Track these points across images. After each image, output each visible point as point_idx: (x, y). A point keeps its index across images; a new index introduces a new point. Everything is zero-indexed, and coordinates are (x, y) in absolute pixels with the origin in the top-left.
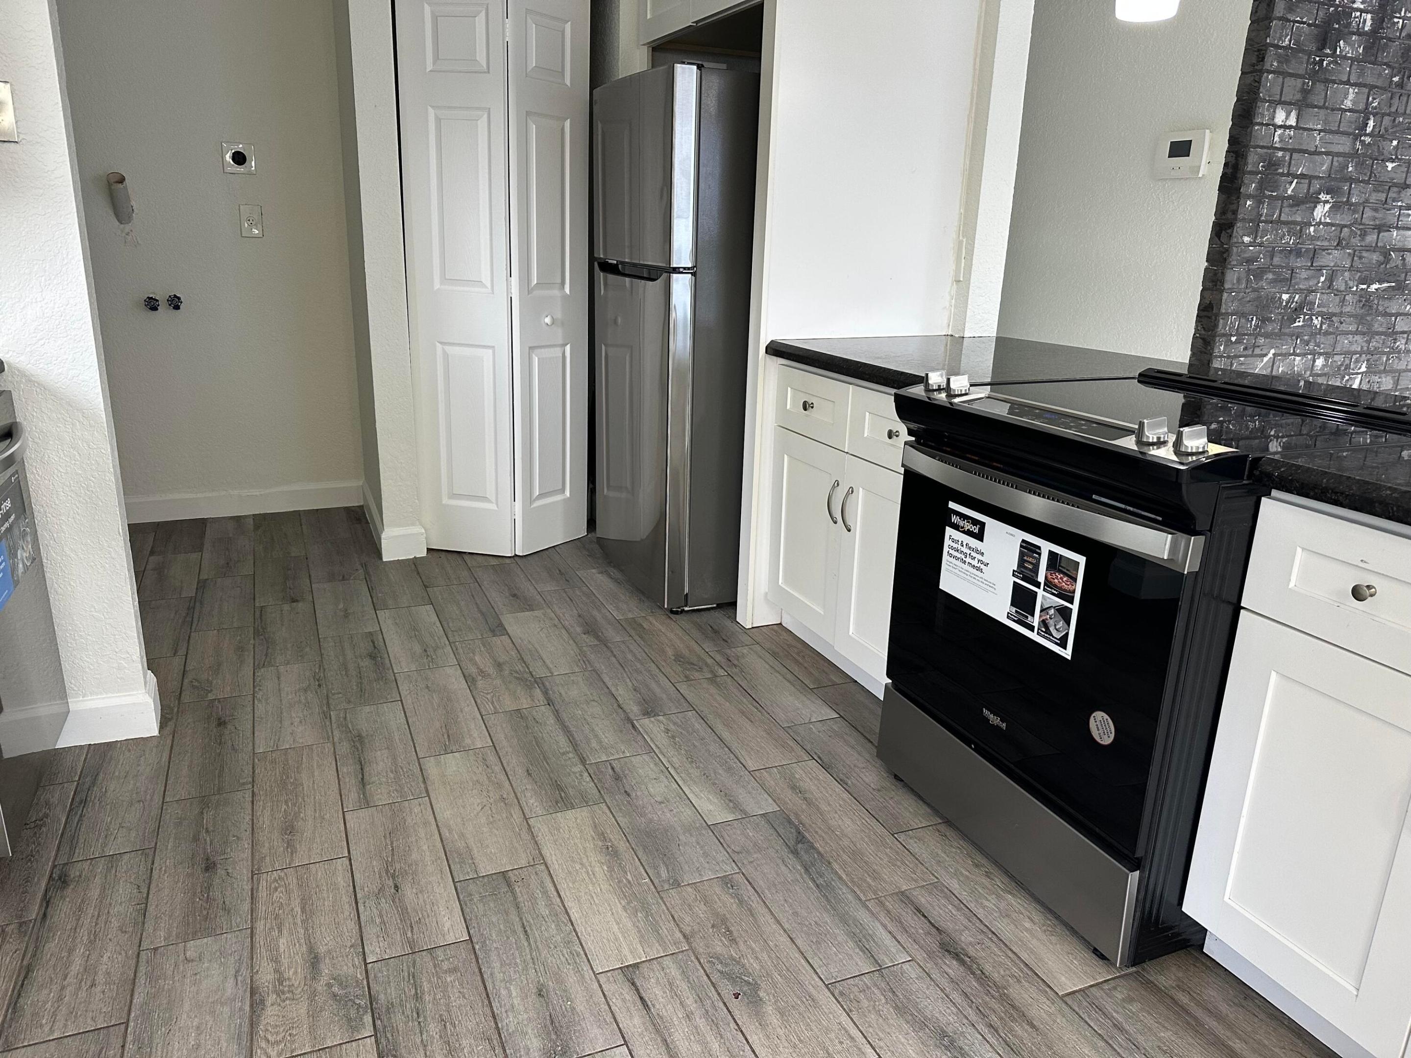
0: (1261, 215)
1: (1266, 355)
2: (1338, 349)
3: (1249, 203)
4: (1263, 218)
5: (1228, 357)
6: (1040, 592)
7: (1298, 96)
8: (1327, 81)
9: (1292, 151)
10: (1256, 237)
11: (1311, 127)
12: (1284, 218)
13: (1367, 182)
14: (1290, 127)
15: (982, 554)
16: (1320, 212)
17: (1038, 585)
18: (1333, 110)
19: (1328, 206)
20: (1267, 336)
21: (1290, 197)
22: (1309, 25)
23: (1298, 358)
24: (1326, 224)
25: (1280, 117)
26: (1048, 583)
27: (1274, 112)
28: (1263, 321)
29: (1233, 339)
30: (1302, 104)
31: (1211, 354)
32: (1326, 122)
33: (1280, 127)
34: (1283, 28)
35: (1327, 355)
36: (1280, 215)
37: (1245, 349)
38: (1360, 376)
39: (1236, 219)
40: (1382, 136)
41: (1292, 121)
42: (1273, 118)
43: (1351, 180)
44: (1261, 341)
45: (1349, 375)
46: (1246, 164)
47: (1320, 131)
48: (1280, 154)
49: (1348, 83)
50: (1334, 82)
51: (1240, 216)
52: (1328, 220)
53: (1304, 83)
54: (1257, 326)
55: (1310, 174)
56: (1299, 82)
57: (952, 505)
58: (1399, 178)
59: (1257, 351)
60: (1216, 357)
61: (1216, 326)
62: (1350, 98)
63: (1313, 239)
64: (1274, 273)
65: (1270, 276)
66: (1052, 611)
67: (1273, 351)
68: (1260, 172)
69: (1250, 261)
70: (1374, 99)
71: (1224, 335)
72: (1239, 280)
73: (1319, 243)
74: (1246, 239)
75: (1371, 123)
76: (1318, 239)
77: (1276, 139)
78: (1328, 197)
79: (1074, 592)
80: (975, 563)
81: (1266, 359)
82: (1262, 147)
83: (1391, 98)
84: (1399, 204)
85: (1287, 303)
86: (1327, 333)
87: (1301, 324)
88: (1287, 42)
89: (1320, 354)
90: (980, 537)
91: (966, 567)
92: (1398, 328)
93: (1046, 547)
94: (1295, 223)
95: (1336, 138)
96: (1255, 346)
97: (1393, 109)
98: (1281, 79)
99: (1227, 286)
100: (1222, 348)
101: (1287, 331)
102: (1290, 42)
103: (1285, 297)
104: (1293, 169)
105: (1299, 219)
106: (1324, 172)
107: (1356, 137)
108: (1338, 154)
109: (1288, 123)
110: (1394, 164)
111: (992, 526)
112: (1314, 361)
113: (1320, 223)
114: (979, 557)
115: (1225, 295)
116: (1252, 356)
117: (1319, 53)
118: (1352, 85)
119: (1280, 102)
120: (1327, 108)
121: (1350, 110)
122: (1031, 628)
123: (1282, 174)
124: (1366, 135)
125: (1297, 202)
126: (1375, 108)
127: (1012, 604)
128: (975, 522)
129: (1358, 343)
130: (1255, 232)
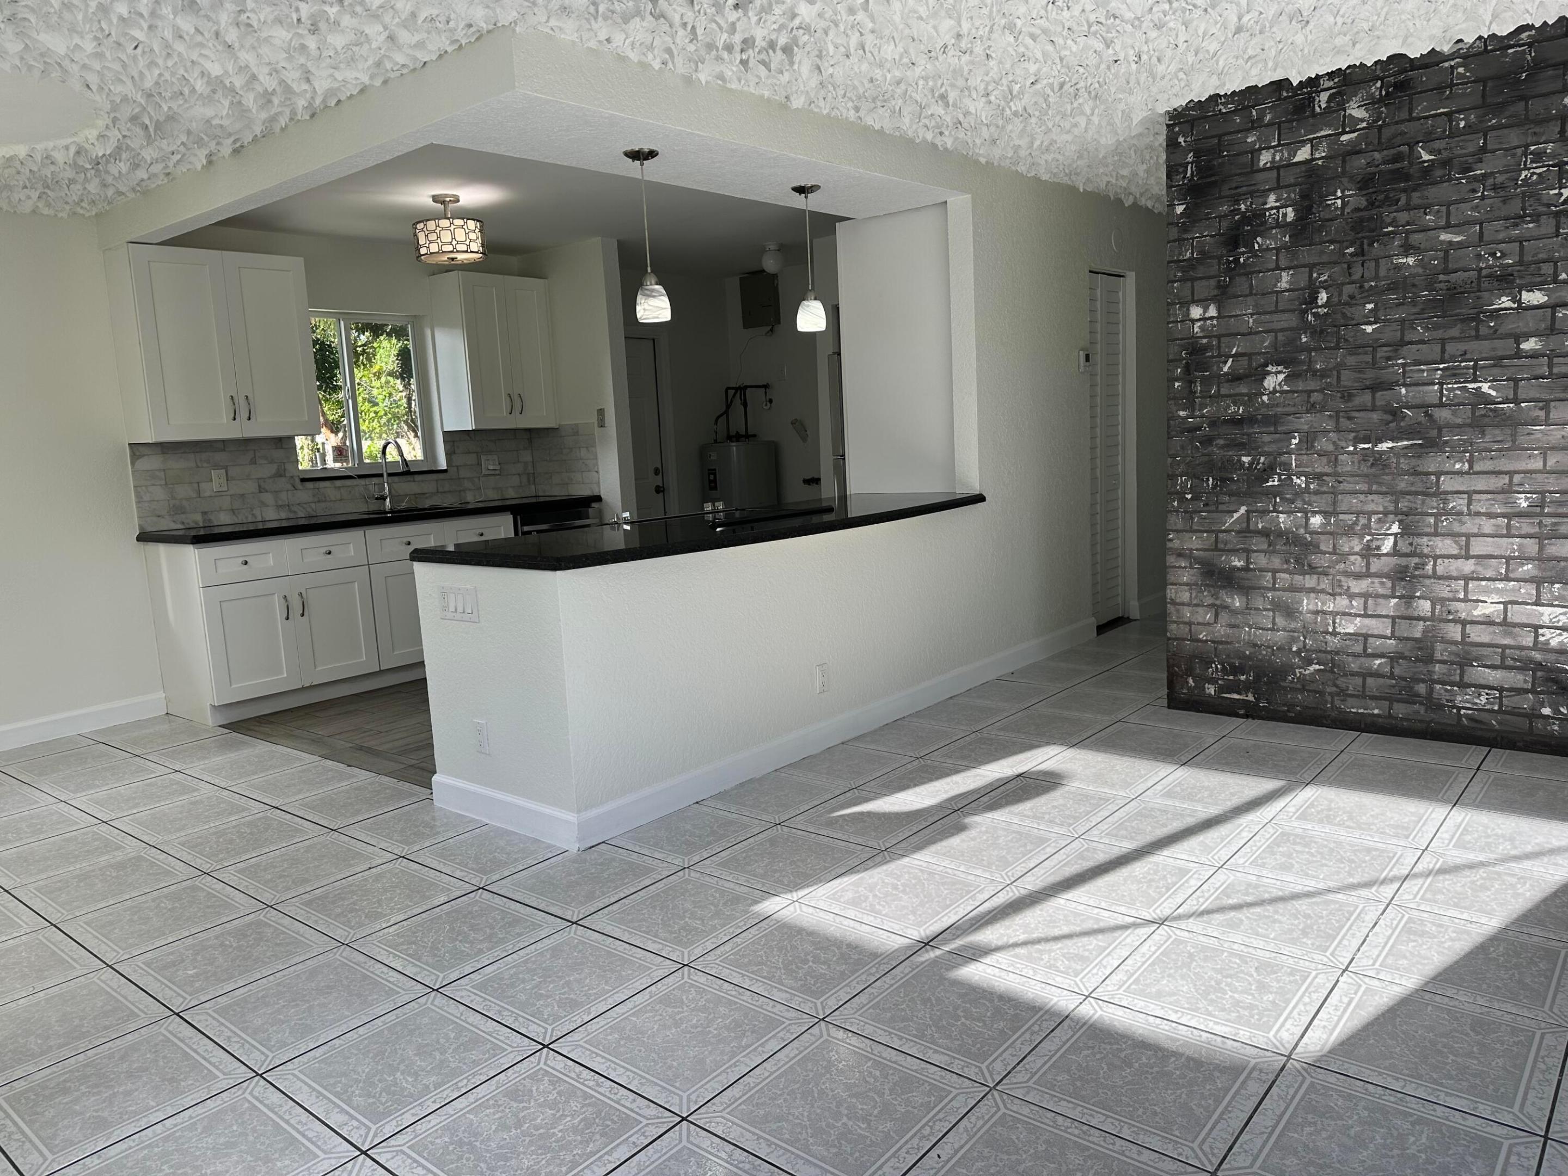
0: (1195, 392)
1: (1236, 511)
3: (1177, 384)
4: (1198, 395)
7: (1216, 292)
8: (1248, 274)
9: (1219, 337)
10: (1193, 411)
11: (1238, 312)
12: (1223, 391)
14: (1211, 318)
16: (1270, 382)
19: (1281, 377)
20: (1231, 495)
21: (1226, 374)
22: (1212, 236)
23: (1281, 515)
24: (1282, 392)
25: (1196, 312)
27: (1188, 310)
28: (1223, 480)
29: (1189, 496)
32: (1256, 306)
35: (1325, 514)
36: (1219, 390)
37: (1206, 505)
38: (1392, 538)
40: (1346, 304)
41: (1212, 312)
42: (1188, 314)
43: (1307, 349)
44: (1226, 498)
47: (1252, 315)
48: (1205, 341)
49: (1278, 268)
50: (1259, 272)
52: (1285, 388)
53: (1219, 281)
54: (1215, 486)
55: (1248, 351)
56: (1213, 282)
58: (1392, 334)
59: (1221, 507)
62: (1285, 281)
63: (1269, 407)
64: (1225, 439)
65: (1221, 442)
67: (1243, 510)
68: (1184, 359)
69: (1192, 430)
70: (1319, 275)
71: (1177, 493)
72: (1183, 447)
73: (1279, 409)
74: (1182, 413)
75: (1323, 297)
76: (1277, 405)
77: (1196, 330)
78: (1280, 368)
81: (1236, 516)
82: (1182, 339)
83: (1349, 268)
85: (1251, 464)
86: (1317, 493)
87: (1276, 483)
88: (1188, 255)
89: (1316, 512)
92: (1443, 488)
94: (1243, 395)
95: (1276, 317)
96: (1218, 503)
97: (1356, 276)
98: (1189, 284)
100: (1176, 504)
101: (1259, 489)
102: (1193, 254)
103: (1246, 459)
104: (1225, 350)
105: (1245, 391)
106: (1266, 348)
107: (1305, 312)
108: (1282, 330)
109: (1207, 315)
110: (1375, 326)
112: (1307, 519)
113: (1275, 391)
116: (1217, 511)
117: (1232, 254)
118: (1284, 269)
119: (1193, 301)
120: (1255, 295)
121: (1287, 291)
123: (1213, 357)
124: (1318, 307)
126: (1326, 281)
129: (1377, 503)
130: (1190, 406)
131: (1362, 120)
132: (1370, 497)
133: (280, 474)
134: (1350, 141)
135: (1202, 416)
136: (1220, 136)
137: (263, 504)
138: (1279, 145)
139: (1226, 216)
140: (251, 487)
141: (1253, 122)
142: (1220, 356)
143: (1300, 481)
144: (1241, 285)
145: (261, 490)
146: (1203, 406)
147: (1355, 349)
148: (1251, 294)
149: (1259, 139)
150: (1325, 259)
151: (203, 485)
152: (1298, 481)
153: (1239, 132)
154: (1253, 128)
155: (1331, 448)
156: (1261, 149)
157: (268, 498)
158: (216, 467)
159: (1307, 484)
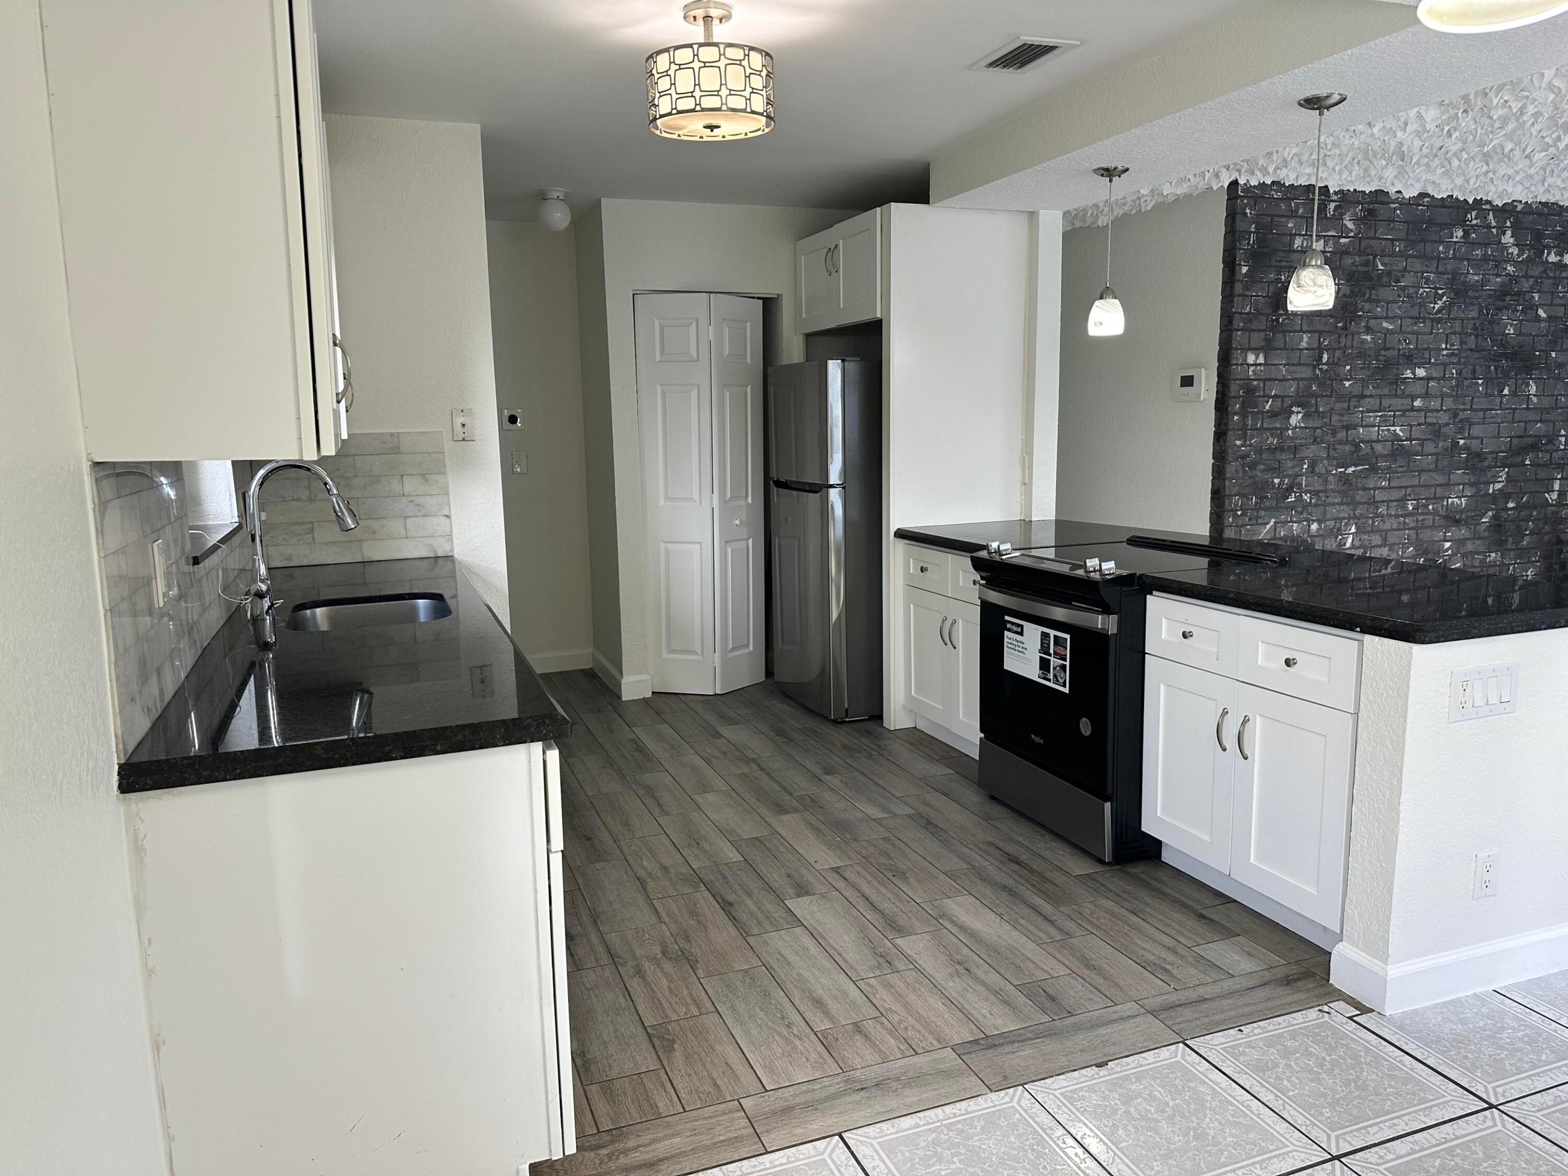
0: (1248, 425)
1: (1268, 523)
2: (1328, 516)
3: (1236, 418)
4: (1249, 427)
5: (1237, 526)
6: (1052, 659)
7: (1263, 344)
8: (1284, 332)
9: (1265, 380)
10: (1245, 441)
13: (1331, 396)
14: (1260, 365)
15: (1023, 643)
16: (1295, 420)
17: (1050, 655)
19: (1300, 416)
20: (1266, 509)
21: (1268, 411)
22: (1263, 297)
23: (1295, 525)
24: (1301, 428)
25: (1251, 358)
26: (1055, 653)
27: (1246, 356)
28: (1262, 498)
29: (1239, 513)
30: (1267, 348)
31: (1223, 525)
32: (1288, 358)
33: (1252, 365)
34: (1243, 301)
36: (1262, 424)
37: (1250, 519)
39: (1227, 429)
40: (1337, 364)
41: (1261, 360)
42: (1246, 360)
43: (1316, 396)
44: (1263, 513)
45: (1341, 535)
46: (1229, 392)
47: (1285, 365)
48: (1255, 383)
51: (1230, 427)
52: (1302, 425)
53: (1266, 335)
54: (1256, 503)
55: (1283, 394)
56: (1262, 334)
57: (1007, 618)
58: (1357, 390)
59: (1260, 521)
60: (1227, 526)
61: (1223, 504)
62: (1305, 341)
64: (1264, 465)
65: (1262, 467)
66: (1058, 668)
67: (1273, 520)
68: (1241, 396)
69: (1244, 457)
70: (1324, 340)
71: (1232, 510)
72: (1237, 471)
73: (1298, 441)
74: (1238, 443)
75: (1325, 357)
76: (1297, 438)
77: (1251, 373)
78: (1300, 409)
79: (1066, 655)
80: (1020, 649)
81: (1268, 527)
82: (1240, 380)
83: (1339, 338)
84: (1361, 409)
85: (1279, 484)
86: (1316, 505)
87: (1293, 499)
88: (1248, 309)
89: (1314, 521)
90: (1021, 634)
91: (1016, 652)
92: (1377, 499)
93: (1052, 633)
94: (1277, 429)
95: (1299, 368)
96: (1257, 517)
97: (1342, 345)
98: (1247, 334)
99: (1228, 476)
100: (1231, 520)
101: (1283, 505)
102: (1251, 309)
103: (1277, 481)
104: (1267, 392)
105: (1278, 426)
106: (1292, 392)
107: (1315, 367)
108: (1302, 379)
109: (1258, 362)
110: (1350, 382)
111: (1026, 625)
112: (1309, 526)
113: (1296, 427)
114: (1022, 645)
115: (1227, 482)
117: (1275, 314)
118: (1305, 332)
120: (1288, 349)
121: (1306, 349)
122: (1049, 680)
123: (1259, 396)
125: (1273, 414)
126: (1327, 345)
127: (1040, 669)
128: (1018, 625)
129: (1345, 511)
130: (1244, 437)
131: (1351, 231)
134: (1346, 245)
135: (1251, 445)
136: (1272, 216)
138: (1306, 235)
139: (1272, 282)
141: (1292, 211)
142: (1264, 396)
143: (1306, 497)
144: (1279, 341)
146: (1252, 437)
147: (1341, 398)
148: (1284, 349)
149: (1295, 226)
150: (1327, 328)
153: (1284, 216)
154: (1292, 217)
155: (1324, 471)
156: (1296, 235)
159: (1311, 498)
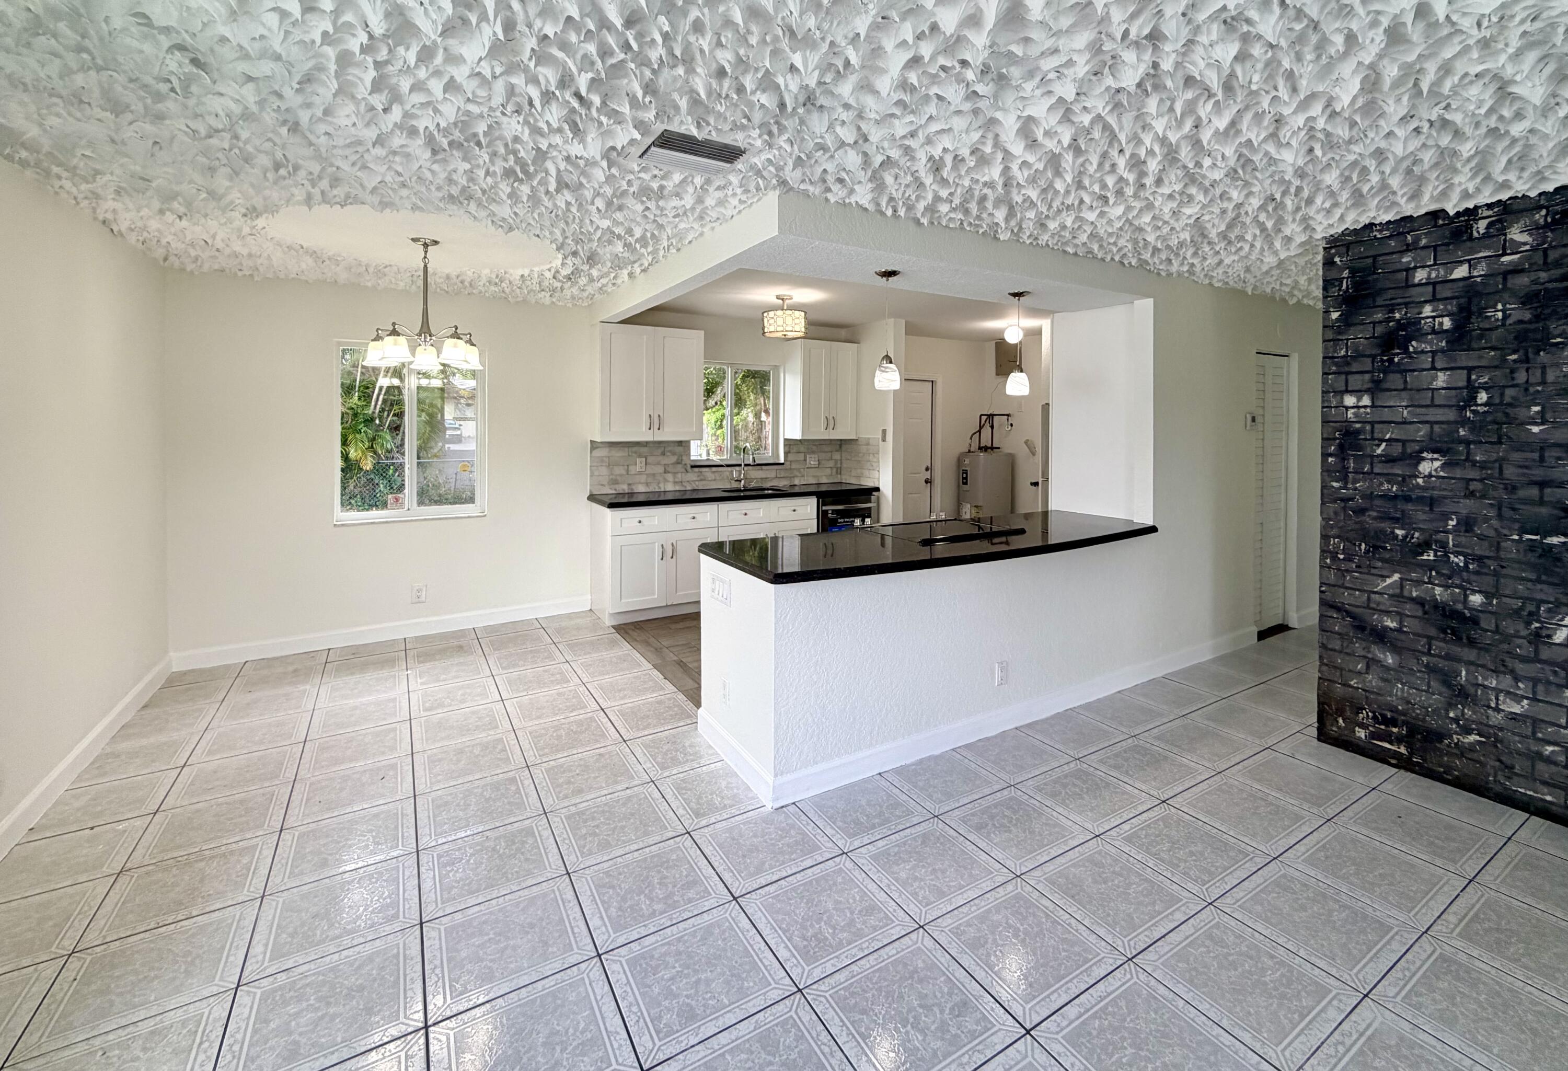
0: (1348, 468)
1: (1389, 577)
3: (1331, 459)
4: (1351, 470)
5: (1338, 570)
7: (1370, 385)
8: (1403, 371)
9: (1372, 424)
10: (1346, 483)
11: (1392, 404)
12: (1376, 470)
13: (1500, 442)
14: (1365, 407)
16: (1425, 468)
18: (1418, 390)
19: (1437, 464)
21: (1378, 456)
22: (1366, 338)
23: (1437, 588)
24: (1438, 477)
25: (1350, 400)
27: (1342, 398)
28: (1376, 548)
29: (1341, 557)
30: (1375, 389)
32: (1411, 399)
33: (1353, 407)
34: (1336, 345)
35: (1488, 595)
36: (1372, 468)
37: (1358, 567)
40: (1510, 405)
41: (1366, 401)
42: (1342, 402)
43: (1468, 443)
47: (1406, 407)
48: (1358, 426)
49: (1433, 368)
50: (1414, 371)
52: (1442, 474)
53: (1373, 376)
54: (1367, 552)
55: (1404, 437)
56: (1367, 377)
62: (1441, 380)
63: (1424, 489)
67: (1396, 577)
68: (1337, 439)
69: (1345, 500)
70: (1479, 377)
72: (1336, 513)
73: (1436, 493)
74: (1335, 484)
75: (1483, 397)
76: (1434, 489)
77: (1349, 415)
78: (1436, 456)
81: (1389, 581)
82: (1335, 422)
83: (1512, 374)
85: (1405, 537)
86: (1477, 573)
87: (1432, 558)
88: (1342, 352)
89: (1476, 591)
94: (1397, 475)
95: (1432, 411)
96: (1370, 567)
97: (1521, 382)
98: (1343, 377)
101: (1414, 561)
102: (1346, 351)
103: (1400, 532)
104: (1378, 435)
105: (1399, 472)
106: (1421, 437)
107: (1463, 408)
108: (1439, 423)
109: (1361, 404)
110: (1541, 427)
112: (1466, 596)
113: (1430, 476)
116: (1369, 573)
117: (1386, 353)
118: (1440, 370)
119: (1347, 391)
120: (1410, 390)
121: (1444, 389)
123: (1366, 439)
124: (1477, 405)
125: (1389, 459)
126: (1486, 383)
130: (1344, 479)
131: (1525, 244)
132: (1539, 586)
133: (678, 462)
134: (1511, 262)
135: (1356, 489)
136: (1375, 257)
137: (666, 481)
138: (1435, 264)
139: (1380, 322)
140: (660, 469)
141: (1408, 245)
142: (1373, 439)
143: (1459, 560)
144: (1395, 380)
145: (666, 472)
146: (1355, 481)
147: (1521, 447)
148: (1405, 389)
149: (1414, 259)
150: (1484, 363)
151: (631, 468)
152: (1456, 560)
153: (1393, 253)
154: (1408, 250)
155: (1492, 533)
156: (1416, 268)
157: (670, 477)
158: (640, 456)
159: (1466, 564)
